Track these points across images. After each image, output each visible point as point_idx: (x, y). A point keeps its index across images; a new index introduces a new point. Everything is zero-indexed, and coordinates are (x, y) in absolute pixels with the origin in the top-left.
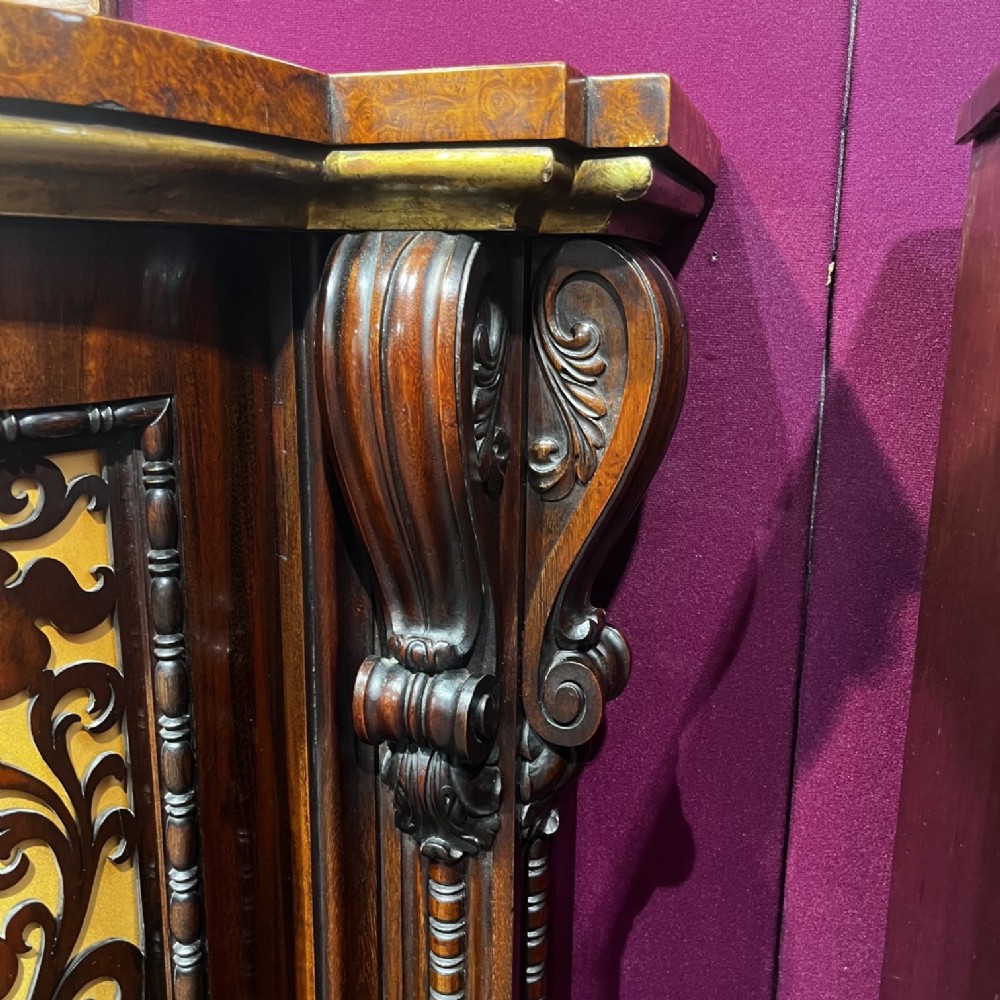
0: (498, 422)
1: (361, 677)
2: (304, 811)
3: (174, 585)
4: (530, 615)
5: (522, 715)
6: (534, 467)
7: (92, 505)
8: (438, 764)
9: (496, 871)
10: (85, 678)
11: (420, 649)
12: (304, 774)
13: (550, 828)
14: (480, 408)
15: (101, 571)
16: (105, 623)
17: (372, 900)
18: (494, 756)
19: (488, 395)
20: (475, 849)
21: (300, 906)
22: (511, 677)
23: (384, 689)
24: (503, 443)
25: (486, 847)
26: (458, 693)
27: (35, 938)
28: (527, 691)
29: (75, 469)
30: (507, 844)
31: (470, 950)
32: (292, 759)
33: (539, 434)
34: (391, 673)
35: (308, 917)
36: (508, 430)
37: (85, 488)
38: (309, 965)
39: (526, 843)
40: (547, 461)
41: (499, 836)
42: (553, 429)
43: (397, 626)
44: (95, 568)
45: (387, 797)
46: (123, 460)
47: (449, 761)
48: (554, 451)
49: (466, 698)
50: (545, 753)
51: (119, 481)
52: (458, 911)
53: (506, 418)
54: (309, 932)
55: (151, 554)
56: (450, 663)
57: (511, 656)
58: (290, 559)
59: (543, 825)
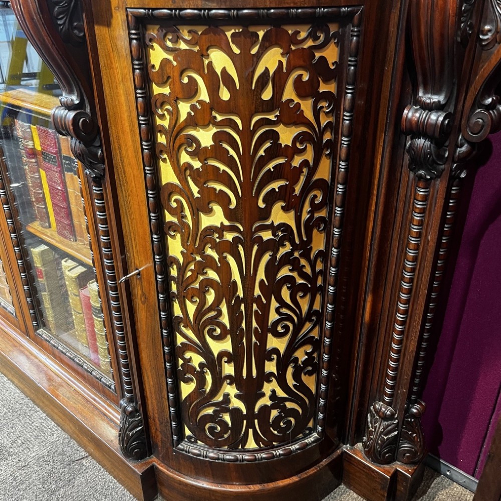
0: (471, 18)
1: (406, 111)
2: (379, 157)
3: (355, 69)
4: (470, 94)
5: (460, 131)
6: (481, 37)
7: (336, 41)
8: (428, 143)
9: (440, 186)
11: (428, 101)
12: (381, 144)
13: (463, 176)
14: (465, 11)
15: (336, 62)
16: (333, 80)
17: (396, 192)
18: (447, 144)
19: (469, 7)
20: (434, 176)
21: (373, 189)
22: (458, 115)
23: (413, 116)
24: (471, 27)
25: (438, 176)
26: (439, 117)
27: (305, 170)
28: (463, 122)
29: (333, 28)
30: (446, 176)
31: (427, 212)
33: (485, 24)
34: (416, 111)
35: (375, 192)
36: (474, 22)
38: (373, 208)
39: (453, 178)
40: (487, 34)
43: (421, 94)
44: (334, 61)
45: (407, 158)
46: (346, 27)
47: (431, 142)
48: (490, 31)
50: (466, 145)
52: (425, 199)
53: (474, 18)
54: (375, 198)
55: (349, 59)
56: (438, 107)
58: (388, 69)
59: (460, 173)
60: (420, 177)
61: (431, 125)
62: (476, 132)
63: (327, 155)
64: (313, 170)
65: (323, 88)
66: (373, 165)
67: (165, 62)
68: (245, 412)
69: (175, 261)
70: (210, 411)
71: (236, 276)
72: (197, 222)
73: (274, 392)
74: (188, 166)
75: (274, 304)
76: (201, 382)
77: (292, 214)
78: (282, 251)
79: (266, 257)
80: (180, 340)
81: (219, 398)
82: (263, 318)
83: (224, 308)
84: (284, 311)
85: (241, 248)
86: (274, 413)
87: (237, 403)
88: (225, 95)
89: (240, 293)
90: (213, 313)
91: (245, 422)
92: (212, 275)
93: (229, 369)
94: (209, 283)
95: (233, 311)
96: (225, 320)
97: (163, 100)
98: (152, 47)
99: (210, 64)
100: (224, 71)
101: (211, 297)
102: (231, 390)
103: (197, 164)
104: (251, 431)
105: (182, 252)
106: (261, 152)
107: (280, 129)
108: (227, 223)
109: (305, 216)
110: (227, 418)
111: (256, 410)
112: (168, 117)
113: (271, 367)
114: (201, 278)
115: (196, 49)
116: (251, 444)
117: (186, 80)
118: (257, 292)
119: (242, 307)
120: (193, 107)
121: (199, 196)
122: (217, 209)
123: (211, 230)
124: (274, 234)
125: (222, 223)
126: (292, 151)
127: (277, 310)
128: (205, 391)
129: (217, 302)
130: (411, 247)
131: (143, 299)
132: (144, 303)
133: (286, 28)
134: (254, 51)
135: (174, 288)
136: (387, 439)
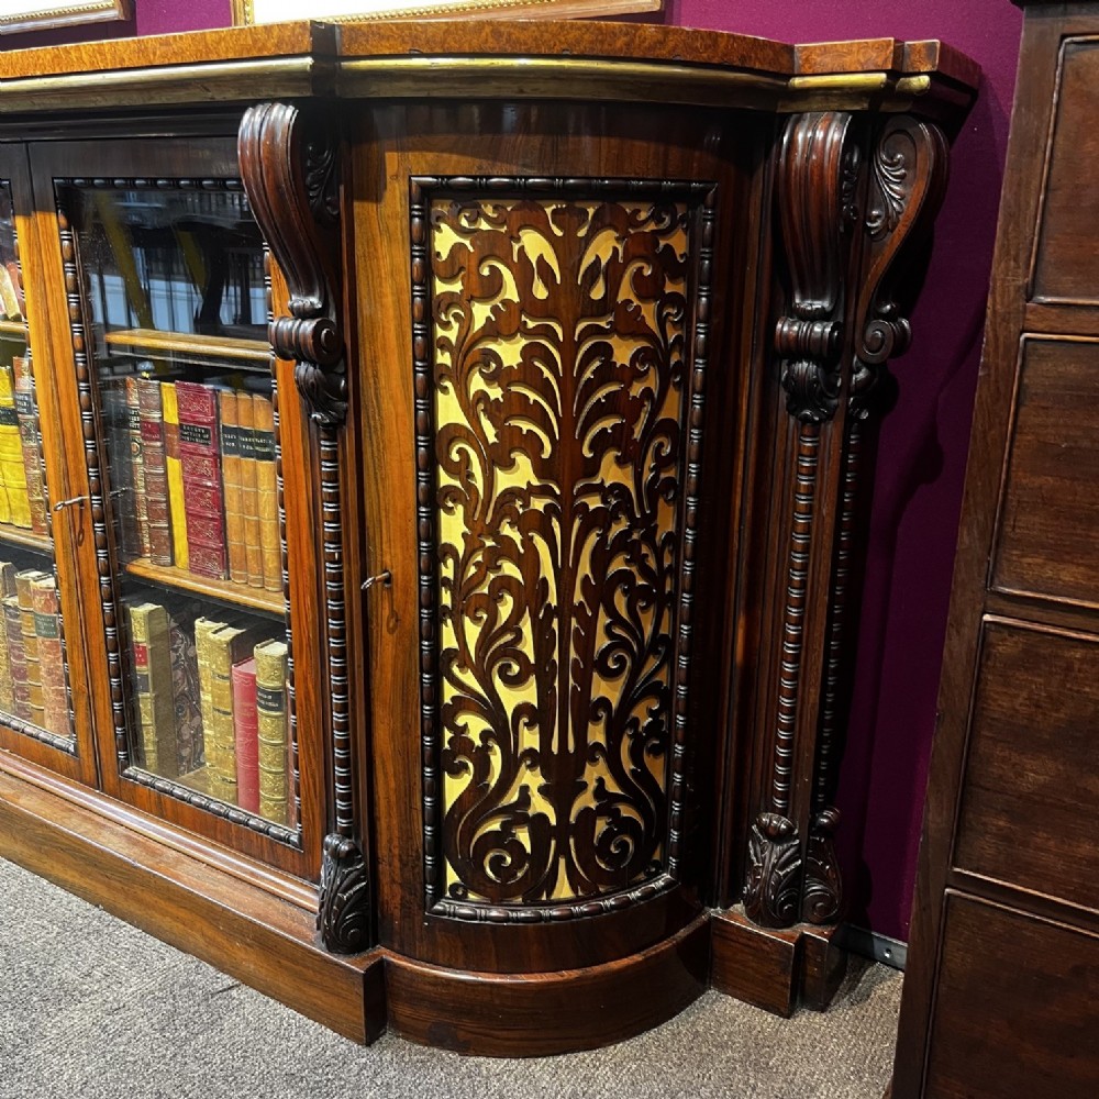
0: (853, 201)
1: (779, 326)
2: (746, 393)
3: (710, 263)
4: (862, 297)
6: (869, 224)
7: (685, 226)
8: (813, 368)
9: (832, 430)
10: (673, 299)
11: (809, 308)
12: (747, 374)
13: (865, 416)
14: (846, 191)
15: (685, 254)
16: (682, 279)
17: (771, 448)
18: (838, 368)
19: (850, 186)
20: (824, 417)
21: (739, 443)
22: (850, 327)
23: (789, 330)
24: (855, 211)
25: (830, 417)
26: (824, 328)
28: (857, 337)
31: (818, 473)
32: (742, 364)
33: (872, 210)
34: (793, 324)
35: (742, 448)
36: (857, 205)
37: (682, 220)
38: (740, 473)
39: (850, 419)
40: (875, 221)
41: (838, 410)
42: (878, 207)
43: (797, 301)
45: (783, 396)
46: (696, 209)
47: (818, 366)
48: (878, 217)
49: (828, 330)
50: (864, 370)
51: (694, 216)
52: (814, 453)
53: (858, 200)
54: (742, 455)
55: (702, 250)
56: (821, 316)
57: (851, 319)
58: (751, 269)
59: (860, 413)
60: (806, 419)
61: (816, 341)
62: (875, 349)
63: (675, 384)
64: (658, 406)
65: (669, 288)
66: (737, 408)
67: (457, 249)
68: (553, 821)
69: (450, 550)
70: (495, 826)
71: (547, 571)
72: (490, 482)
73: (601, 781)
74: (482, 396)
75: (603, 620)
76: (483, 768)
77: (630, 469)
78: (616, 529)
79: (593, 539)
80: (449, 692)
81: (513, 797)
82: (586, 644)
83: (526, 627)
84: (617, 631)
85: (556, 524)
86: (601, 826)
87: (540, 805)
88: (540, 292)
89: (553, 600)
90: (509, 637)
91: (553, 843)
92: (510, 569)
93: (530, 739)
94: (505, 583)
95: (540, 629)
96: (528, 648)
97: (451, 300)
98: (439, 229)
99: (522, 249)
100: (541, 258)
101: (506, 609)
102: (532, 779)
103: (495, 393)
104: (562, 862)
105: (464, 535)
106: (588, 374)
107: (613, 341)
108: (535, 482)
109: (648, 476)
110: (523, 836)
111: (572, 819)
112: (456, 326)
113: (597, 734)
114: (492, 576)
115: (504, 229)
116: (563, 890)
117: (486, 272)
118: (578, 597)
119: (555, 624)
120: (495, 310)
121: (496, 440)
122: (523, 462)
123: (512, 493)
124: (604, 501)
125: (529, 483)
126: (631, 374)
127: (608, 630)
128: (488, 785)
129: (517, 615)
130: (799, 529)
131: (391, 625)
132: (391, 631)
133: (623, 205)
134: (582, 233)
135: (446, 598)
136: (785, 875)
